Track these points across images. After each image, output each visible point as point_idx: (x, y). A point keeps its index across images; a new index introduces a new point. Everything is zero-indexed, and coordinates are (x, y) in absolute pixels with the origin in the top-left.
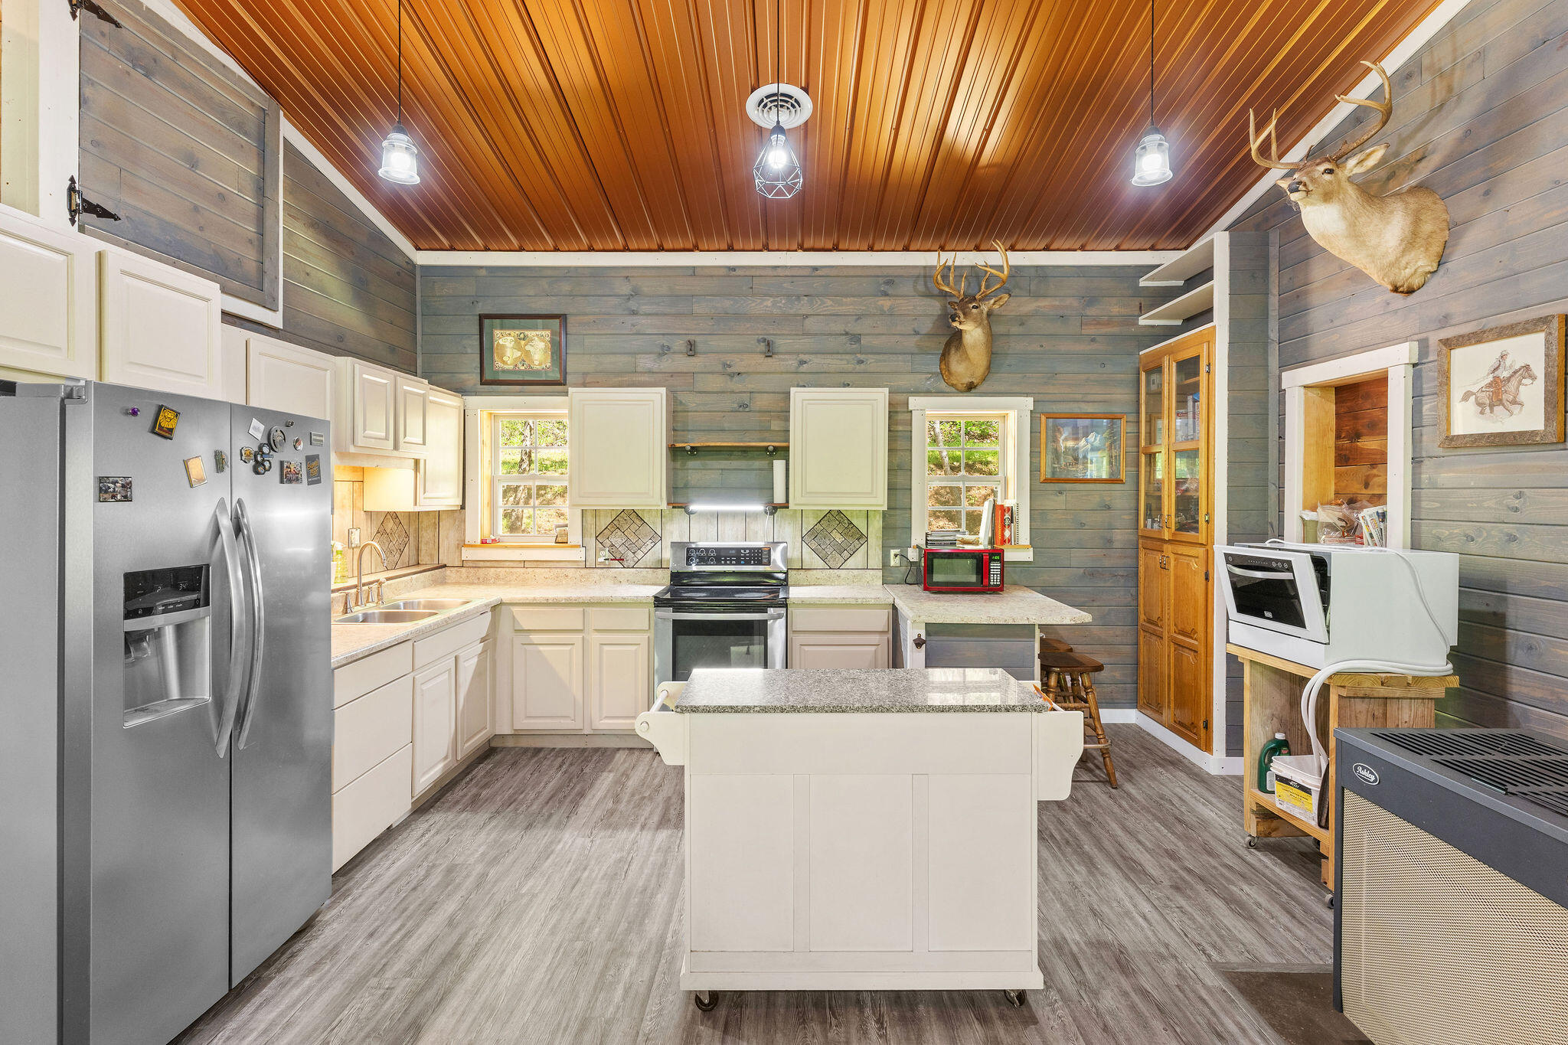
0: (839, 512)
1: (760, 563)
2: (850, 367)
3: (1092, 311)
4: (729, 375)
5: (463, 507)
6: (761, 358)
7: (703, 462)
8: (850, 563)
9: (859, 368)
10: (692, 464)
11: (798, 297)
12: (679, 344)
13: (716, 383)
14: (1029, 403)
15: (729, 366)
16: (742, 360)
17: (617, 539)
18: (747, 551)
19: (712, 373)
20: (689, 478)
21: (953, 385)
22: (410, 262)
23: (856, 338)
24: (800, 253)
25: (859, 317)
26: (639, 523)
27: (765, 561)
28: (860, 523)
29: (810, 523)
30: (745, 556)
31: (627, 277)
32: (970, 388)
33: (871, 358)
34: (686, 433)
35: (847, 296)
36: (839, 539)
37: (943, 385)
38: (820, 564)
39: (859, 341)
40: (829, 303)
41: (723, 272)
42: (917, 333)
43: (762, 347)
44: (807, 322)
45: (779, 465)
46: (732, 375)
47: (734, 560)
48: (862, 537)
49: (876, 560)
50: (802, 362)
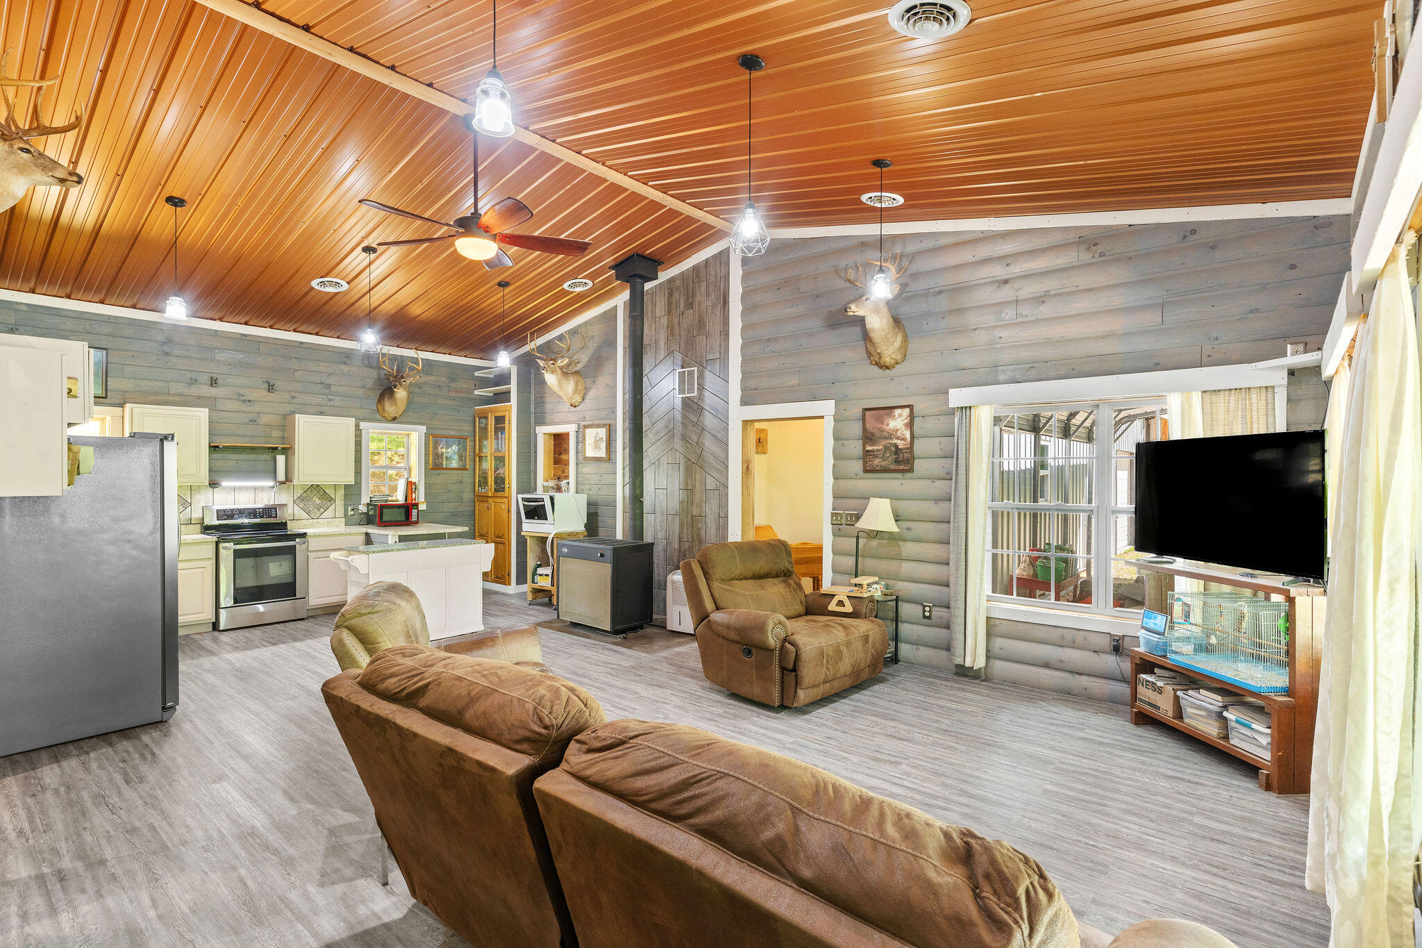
0: (318, 486)
1: (270, 517)
2: (324, 402)
3: (453, 385)
4: (243, 401)
6: (265, 393)
7: (223, 455)
8: (325, 515)
9: (329, 403)
10: (215, 456)
11: (291, 358)
12: (205, 378)
13: (234, 405)
14: (424, 429)
15: (243, 396)
16: (251, 393)
18: (263, 510)
19: (230, 399)
20: (226, 464)
21: (384, 417)
23: (328, 386)
24: (294, 333)
25: (330, 375)
27: (273, 515)
28: (330, 492)
29: (299, 492)
30: (260, 513)
31: (162, 329)
32: (394, 419)
33: (337, 399)
35: (322, 362)
36: (318, 501)
37: (379, 417)
38: (306, 516)
39: (329, 388)
40: (311, 364)
41: (237, 336)
42: (364, 387)
43: (266, 386)
44: (296, 374)
45: (281, 459)
46: (244, 401)
48: (331, 500)
49: (340, 512)
50: (293, 397)
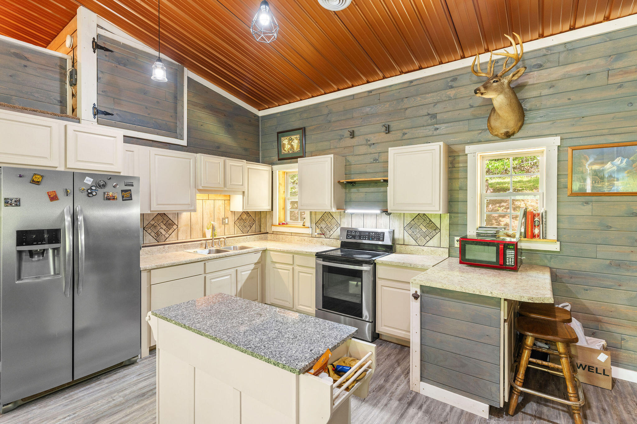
0: (424, 215)
1: (379, 240)
2: (430, 133)
3: (619, 65)
4: (369, 145)
5: (272, 210)
6: (383, 135)
7: (357, 189)
8: (431, 243)
9: (435, 133)
10: (354, 190)
11: (402, 99)
12: (347, 134)
13: (363, 149)
14: (557, 140)
15: (369, 141)
16: (374, 137)
17: (323, 225)
18: (373, 233)
19: (361, 145)
20: (352, 197)
21: (497, 135)
22: (256, 116)
23: (434, 116)
24: (403, 75)
25: (436, 104)
26: (331, 218)
27: (381, 239)
28: (436, 221)
29: (408, 220)
30: (372, 236)
31: (327, 106)
32: (508, 136)
33: (443, 126)
34: (351, 175)
35: (429, 93)
36: (424, 229)
37: (490, 136)
38: (414, 242)
39: (436, 117)
40: (419, 99)
41: (366, 94)
42: (472, 107)
43: (384, 128)
44: (408, 112)
46: (370, 145)
47: (367, 238)
48: (437, 229)
49: (445, 242)
50: (405, 134)
